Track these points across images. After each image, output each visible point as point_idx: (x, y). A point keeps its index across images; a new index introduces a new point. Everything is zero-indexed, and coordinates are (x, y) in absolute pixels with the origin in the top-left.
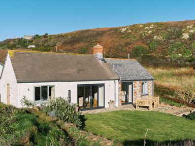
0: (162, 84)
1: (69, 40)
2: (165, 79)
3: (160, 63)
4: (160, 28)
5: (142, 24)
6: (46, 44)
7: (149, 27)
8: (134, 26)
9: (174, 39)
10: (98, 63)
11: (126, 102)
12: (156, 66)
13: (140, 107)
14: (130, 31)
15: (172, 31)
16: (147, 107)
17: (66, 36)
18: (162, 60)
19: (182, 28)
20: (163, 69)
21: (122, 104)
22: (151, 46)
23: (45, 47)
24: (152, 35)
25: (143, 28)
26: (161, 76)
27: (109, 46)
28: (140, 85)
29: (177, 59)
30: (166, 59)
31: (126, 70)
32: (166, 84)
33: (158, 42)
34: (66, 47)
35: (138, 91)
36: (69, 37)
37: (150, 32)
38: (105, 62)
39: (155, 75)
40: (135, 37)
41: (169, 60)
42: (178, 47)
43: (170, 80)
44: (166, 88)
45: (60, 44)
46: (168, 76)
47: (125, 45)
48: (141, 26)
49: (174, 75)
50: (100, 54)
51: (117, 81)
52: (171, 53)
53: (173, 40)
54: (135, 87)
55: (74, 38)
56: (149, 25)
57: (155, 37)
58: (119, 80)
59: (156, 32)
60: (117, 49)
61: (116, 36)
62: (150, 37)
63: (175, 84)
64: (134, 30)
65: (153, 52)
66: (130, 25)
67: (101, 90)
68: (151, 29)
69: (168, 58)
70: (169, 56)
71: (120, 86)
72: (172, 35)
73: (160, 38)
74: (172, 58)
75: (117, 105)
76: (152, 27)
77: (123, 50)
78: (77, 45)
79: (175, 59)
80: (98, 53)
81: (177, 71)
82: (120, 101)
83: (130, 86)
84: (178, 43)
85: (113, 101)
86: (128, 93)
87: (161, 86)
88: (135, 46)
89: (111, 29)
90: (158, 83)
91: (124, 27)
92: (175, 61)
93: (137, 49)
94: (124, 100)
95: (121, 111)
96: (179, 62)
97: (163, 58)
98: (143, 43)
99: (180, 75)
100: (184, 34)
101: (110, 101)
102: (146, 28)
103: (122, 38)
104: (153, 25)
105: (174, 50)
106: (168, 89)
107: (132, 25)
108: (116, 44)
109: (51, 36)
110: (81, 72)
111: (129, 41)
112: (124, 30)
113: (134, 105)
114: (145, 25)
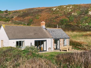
0: (76, 41)
1: (21, 15)
2: (78, 38)
3: (76, 29)
4: (76, 8)
5: (65, 6)
6: (7, 17)
7: (69, 7)
8: (61, 6)
9: (84, 14)
10: (43, 30)
11: (56, 49)
12: (73, 30)
13: (63, 50)
14: (58, 10)
15: (83, 10)
16: (66, 51)
17: (19, 12)
18: (76, 27)
19: (88, 8)
20: (77, 32)
21: (55, 50)
22: (70, 19)
23: (6, 18)
24: (71, 12)
25: (66, 8)
26: (76, 36)
27: (46, 19)
28: (63, 40)
29: (85, 26)
30: (79, 26)
31: (56, 33)
32: (78, 41)
33: (74, 16)
34: (20, 19)
35: (62, 44)
36: (22, 12)
37: (70, 10)
38: (47, 30)
39: (72, 35)
40: (61, 13)
41: (81, 27)
42: (86, 20)
43: (81, 38)
44: (78, 43)
45: (16, 16)
46: (80, 36)
47: (56, 18)
48: (65, 7)
49: (83, 36)
50: (44, 26)
51: (52, 39)
52: (82, 23)
53: (83, 16)
54: (61, 41)
55: (24, 13)
56: (69, 6)
57: (73, 14)
58: (53, 38)
59: (74, 10)
60: (51, 20)
61: (50, 12)
62: (70, 14)
63: (83, 40)
64: (61, 9)
65: (71, 22)
66: (58, 6)
67: (45, 43)
68: (71, 9)
69: (80, 26)
70: (80, 25)
71: (54, 41)
72: (83, 12)
73: (76, 14)
74: (82, 26)
75: (52, 50)
76: (71, 8)
77: (54, 21)
78: (26, 18)
79: (84, 26)
80: (43, 26)
81: (84, 33)
82: (54, 48)
83: (58, 41)
84: (86, 17)
85: (50, 48)
86: (57, 44)
87: (75, 42)
88: (61, 19)
89: (47, 8)
90: (74, 40)
91: (55, 7)
92: (84, 27)
93: (62, 21)
94: (55, 48)
95: (54, 52)
96: (86, 28)
97: (77, 26)
98: (66, 17)
99: (86, 36)
100: (89, 12)
101: (49, 48)
102: (68, 8)
103: (54, 14)
104: (72, 6)
105: (83, 21)
106: (79, 43)
107: (59, 6)
108: (50, 18)
109: (10, 11)
110: (36, 35)
111: (57, 15)
112: (54, 9)
113: (60, 50)
114: (67, 6)
